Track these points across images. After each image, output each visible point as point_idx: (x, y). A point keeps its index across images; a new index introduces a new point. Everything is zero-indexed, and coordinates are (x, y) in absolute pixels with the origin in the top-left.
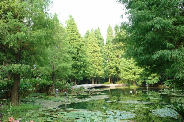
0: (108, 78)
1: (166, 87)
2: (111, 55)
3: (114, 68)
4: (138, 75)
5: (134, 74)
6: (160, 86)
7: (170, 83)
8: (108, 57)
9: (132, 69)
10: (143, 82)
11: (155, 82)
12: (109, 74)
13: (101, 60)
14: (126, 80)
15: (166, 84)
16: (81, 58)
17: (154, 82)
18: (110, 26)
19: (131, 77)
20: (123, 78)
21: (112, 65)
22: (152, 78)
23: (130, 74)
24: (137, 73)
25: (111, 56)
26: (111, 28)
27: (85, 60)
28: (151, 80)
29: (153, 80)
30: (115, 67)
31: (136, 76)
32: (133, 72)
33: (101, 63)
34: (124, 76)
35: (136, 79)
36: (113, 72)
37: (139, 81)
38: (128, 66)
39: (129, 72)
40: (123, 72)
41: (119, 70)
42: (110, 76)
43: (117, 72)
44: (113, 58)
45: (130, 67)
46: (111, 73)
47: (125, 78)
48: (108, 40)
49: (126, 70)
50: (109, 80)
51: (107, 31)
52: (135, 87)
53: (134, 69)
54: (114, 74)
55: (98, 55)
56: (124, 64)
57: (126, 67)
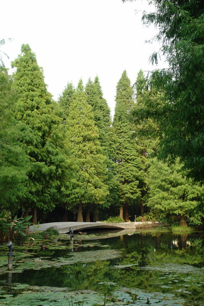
0: (119, 207)
2: (126, 148)
3: (132, 181)
4: (193, 199)
5: (183, 197)
8: (118, 154)
9: (178, 184)
12: (120, 197)
13: (102, 161)
16: (52, 154)
18: (124, 74)
19: (175, 206)
21: (129, 174)
23: (172, 196)
24: (191, 196)
25: (126, 151)
26: (128, 81)
27: (61, 162)
30: (137, 179)
31: (188, 202)
32: (181, 193)
33: (100, 168)
34: (157, 203)
35: (186, 209)
36: (131, 191)
37: (196, 216)
38: (169, 178)
39: (169, 192)
40: (156, 193)
41: (145, 187)
42: (123, 200)
43: (140, 191)
44: (132, 157)
45: (172, 179)
46: (126, 195)
47: (161, 208)
48: (120, 111)
49: (162, 188)
50: (119, 210)
51: (118, 89)
52: (184, 231)
53: (183, 186)
54: (134, 197)
55: (94, 147)
56: (158, 172)
57: (162, 181)
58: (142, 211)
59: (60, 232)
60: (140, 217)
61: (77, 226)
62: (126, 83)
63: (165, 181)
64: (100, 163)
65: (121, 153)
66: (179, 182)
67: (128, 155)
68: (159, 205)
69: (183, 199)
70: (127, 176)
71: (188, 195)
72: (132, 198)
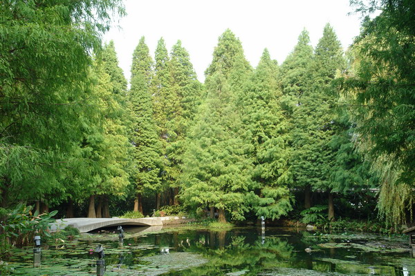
0: (134, 200)
1: (309, 226)
2: (145, 129)
3: (152, 169)
4: (236, 191)
5: (226, 188)
6: (291, 223)
7: (319, 217)
8: (135, 135)
9: (219, 174)
10: (248, 211)
11: (281, 212)
12: (136, 187)
13: (123, 143)
14: (199, 205)
15: (307, 218)
16: (86, 132)
17: (277, 213)
18: (142, 41)
19: (217, 199)
20: (193, 198)
21: (148, 160)
22: (274, 201)
23: (213, 187)
24: (235, 187)
25: (146, 133)
26: (146, 48)
27: (97, 142)
28: (270, 208)
29: (275, 208)
30: (158, 166)
31: (232, 194)
32: (223, 184)
33: (120, 152)
34: (195, 195)
35: (229, 202)
36: (151, 180)
37: (239, 210)
38: (210, 165)
39: (209, 182)
40: (192, 183)
41: (165, 175)
42: (140, 191)
43: (160, 180)
44: (153, 139)
45: (213, 167)
46: (145, 185)
47: (199, 200)
48: (138, 84)
49: (200, 177)
50: (134, 203)
51: (134, 58)
52: (224, 227)
53: (226, 175)
54: (153, 187)
55: (114, 126)
56: (197, 158)
57: (201, 169)
58: (158, 205)
59: (81, 231)
60: (158, 212)
61: (100, 223)
62: (145, 51)
63: (205, 169)
64: (120, 146)
65: (139, 134)
66: (221, 170)
67: (148, 138)
68: (197, 198)
69: (225, 191)
70: (147, 163)
71: (231, 186)
72: (151, 189)
